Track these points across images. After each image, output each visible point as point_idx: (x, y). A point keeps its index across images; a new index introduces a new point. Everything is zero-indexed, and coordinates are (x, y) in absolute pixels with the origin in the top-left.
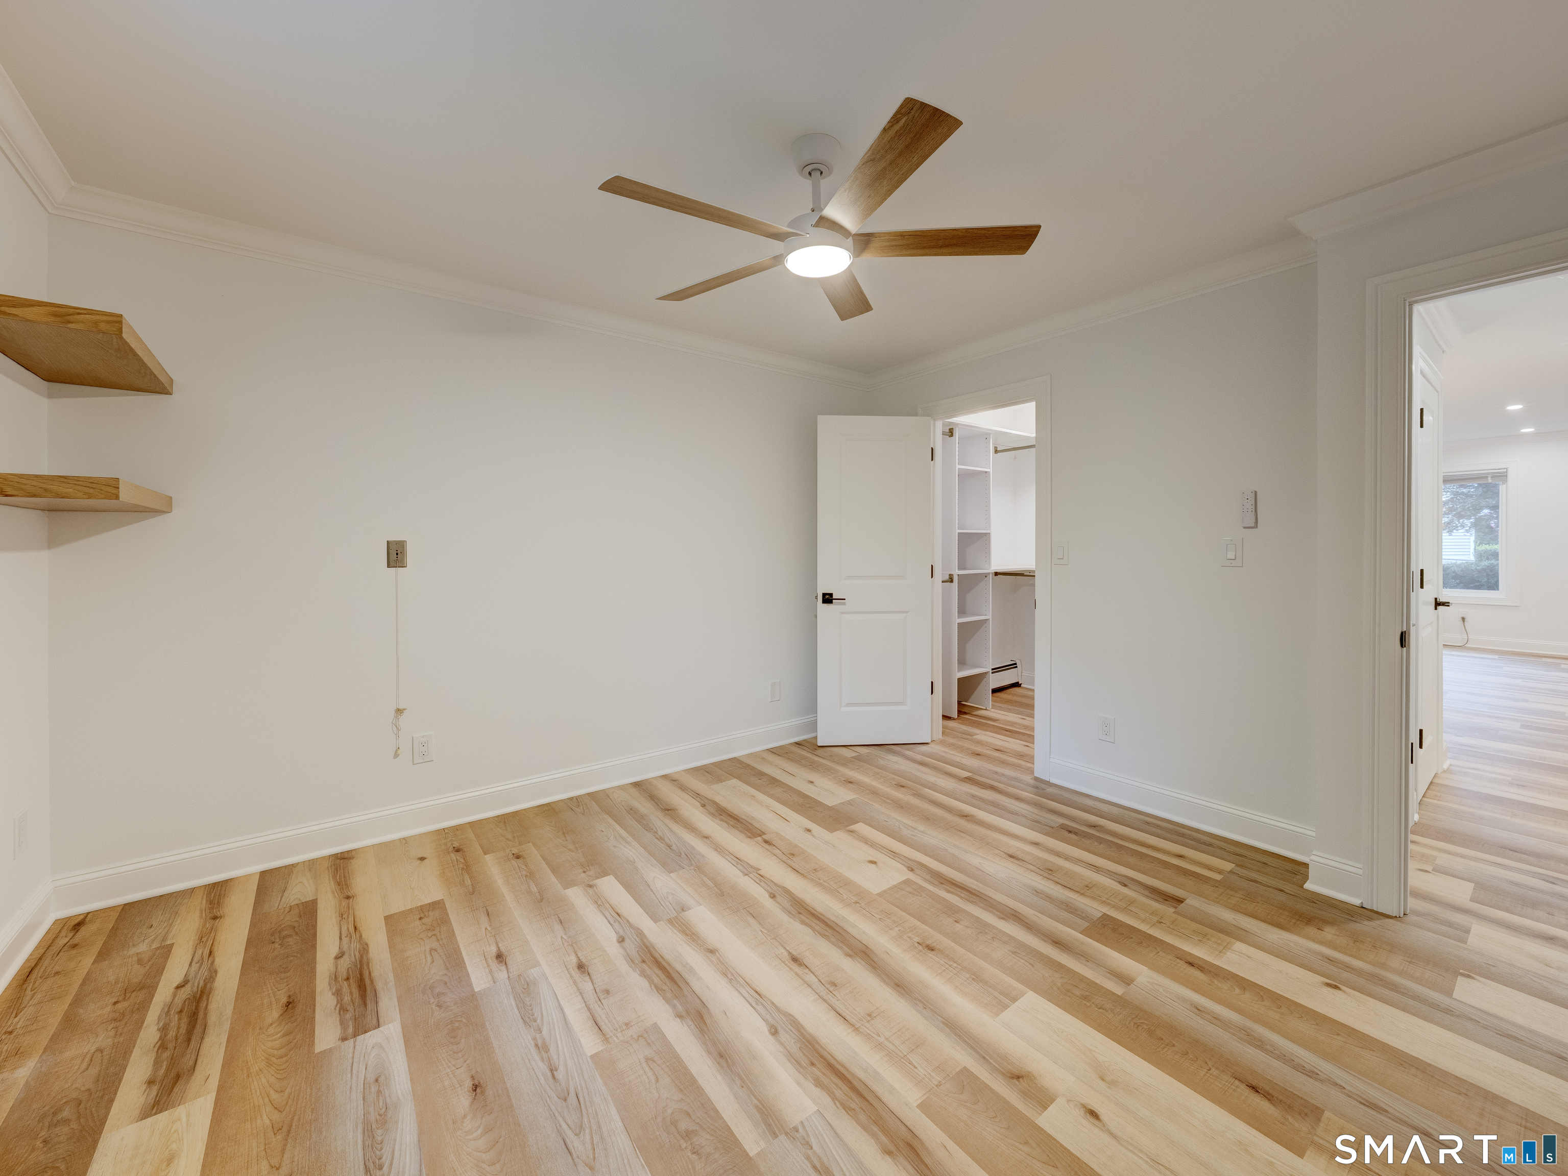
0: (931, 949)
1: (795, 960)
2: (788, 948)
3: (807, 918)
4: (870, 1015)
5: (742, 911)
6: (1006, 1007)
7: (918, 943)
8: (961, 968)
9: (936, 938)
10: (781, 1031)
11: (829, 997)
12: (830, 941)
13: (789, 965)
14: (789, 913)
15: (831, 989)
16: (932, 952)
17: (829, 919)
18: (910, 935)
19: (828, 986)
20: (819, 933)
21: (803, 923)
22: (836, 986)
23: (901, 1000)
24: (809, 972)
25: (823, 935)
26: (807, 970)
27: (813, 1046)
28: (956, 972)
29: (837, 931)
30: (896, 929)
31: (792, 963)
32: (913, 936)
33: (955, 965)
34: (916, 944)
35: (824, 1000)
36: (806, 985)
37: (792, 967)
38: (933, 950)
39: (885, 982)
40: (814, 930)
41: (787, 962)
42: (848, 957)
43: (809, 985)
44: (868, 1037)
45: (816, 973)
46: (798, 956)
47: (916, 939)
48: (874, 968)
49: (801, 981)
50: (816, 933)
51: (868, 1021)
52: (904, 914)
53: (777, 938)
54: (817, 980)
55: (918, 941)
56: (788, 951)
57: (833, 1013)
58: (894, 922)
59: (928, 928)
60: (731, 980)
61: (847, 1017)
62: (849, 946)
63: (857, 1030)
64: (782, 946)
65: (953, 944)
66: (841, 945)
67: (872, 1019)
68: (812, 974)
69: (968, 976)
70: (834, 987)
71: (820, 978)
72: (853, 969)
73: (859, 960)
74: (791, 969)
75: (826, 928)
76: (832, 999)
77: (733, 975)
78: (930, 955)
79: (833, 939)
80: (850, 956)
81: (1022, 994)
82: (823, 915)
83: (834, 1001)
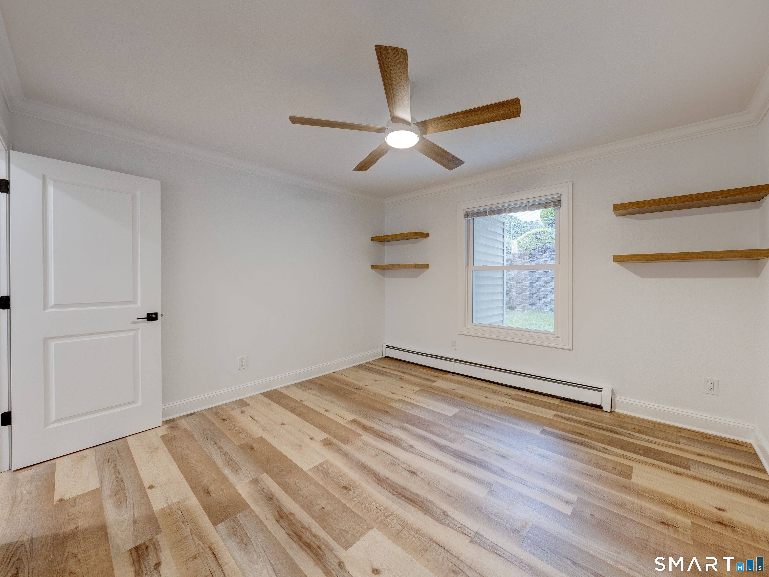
0: (345, 488)
1: (414, 473)
2: (419, 478)
3: (416, 498)
4: (377, 455)
5: (457, 498)
6: (321, 464)
7: (351, 490)
8: (333, 479)
9: (339, 495)
10: (408, 446)
11: (394, 459)
12: (399, 485)
13: (415, 470)
14: (428, 501)
15: (394, 462)
16: (344, 485)
17: (403, 500)
18: (354, 495)
19: (395, 463)
20: (406, 489)
21: (417, 495)
22: (392, 464)
23: (364, 462)
24: (405, 468)
25: (403, 488)
26: (406, 469)
27: (396, 444)
28: (336, 476)
29: (396, 492)
30: (362, 498)
31: (414, 471)
32: (353, 494)
33: (335, 480)
34: (352, 489)
35: (396, 458)
36: (404, 462)
37: (414, 469)
38: (344, 487)
39: (370, 468)
40: (409, 491)
41: (417, 471)
42: (388, 477)
43: (403, 463)
44: (377, 449)
45: (402, 468)
46: (412, 475)
47: (351, 493)
48: (375, 474)
49: (407, 464)
50: (407, 489)
51: (377, 453)
52: (355, 511)
53: (427, 483)
54: (401, 465)
55: (350, 491)
56: (419, 477)
57: (391, 454)
58: (362, 503)
59: (342, 501)
60: (437, 460)
61: (385, 454)
62: (388, 484)
63: (382, 450)
64: (422, 479)
65: (332, 492)
66: (393, 484)
67: (376, 454)
68: (403, 467)
69: (331, 475)
70: (393, 463)
71: (399, 466)
72: (384, 472)
73: (382, 477)
74: (414, 468)
75: (403, 493)
76: (393, 459)
77: (437, 462)
78: (346, 484)
79: (397, 486)
80: (387, 478)
81: (309, 470)
82: (407, 502)
83: (392, 458)
